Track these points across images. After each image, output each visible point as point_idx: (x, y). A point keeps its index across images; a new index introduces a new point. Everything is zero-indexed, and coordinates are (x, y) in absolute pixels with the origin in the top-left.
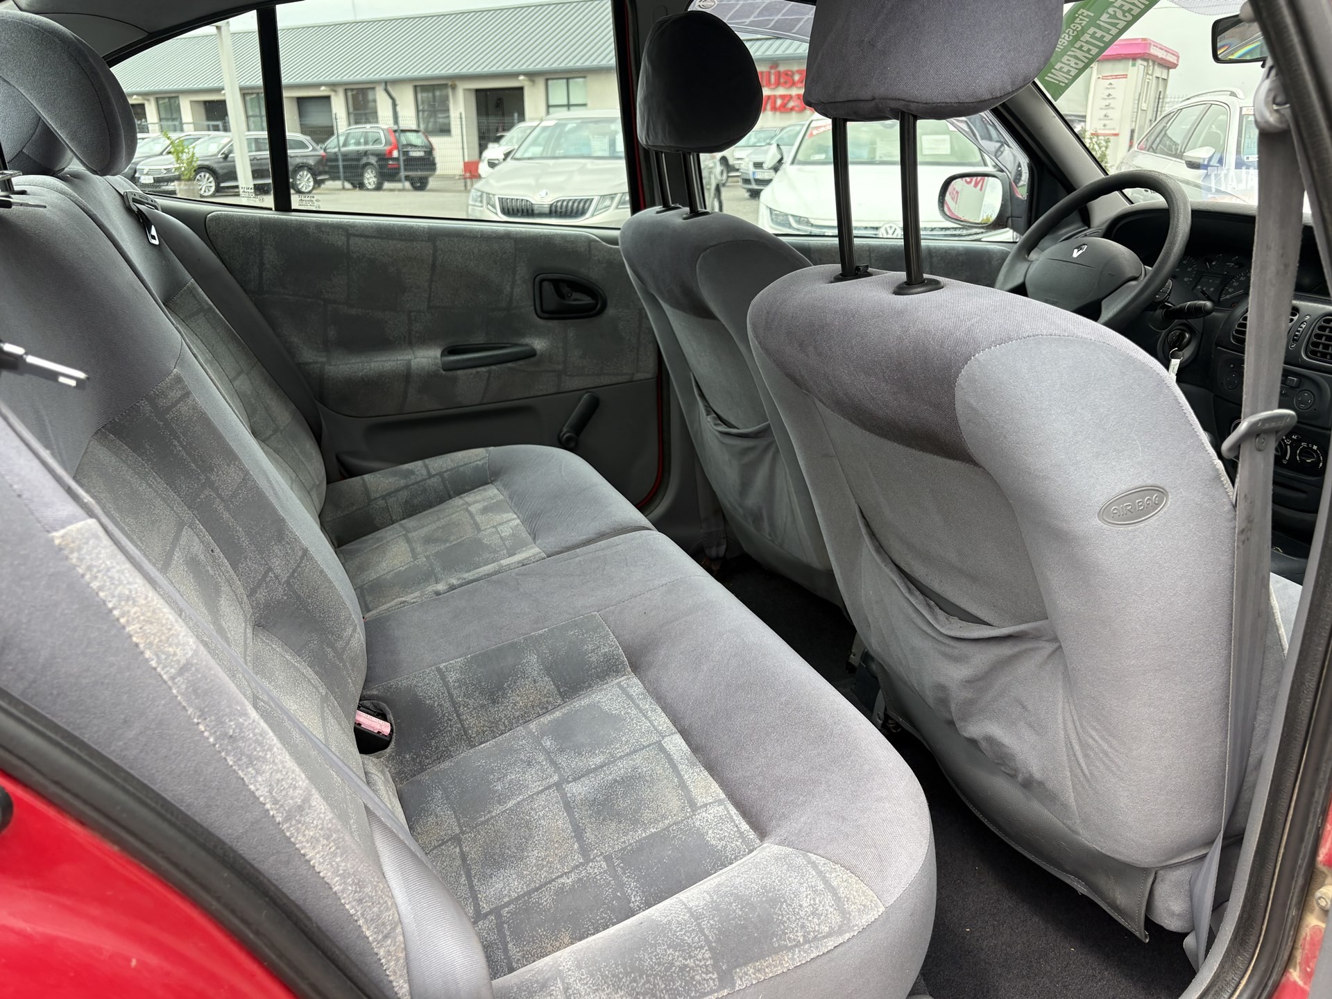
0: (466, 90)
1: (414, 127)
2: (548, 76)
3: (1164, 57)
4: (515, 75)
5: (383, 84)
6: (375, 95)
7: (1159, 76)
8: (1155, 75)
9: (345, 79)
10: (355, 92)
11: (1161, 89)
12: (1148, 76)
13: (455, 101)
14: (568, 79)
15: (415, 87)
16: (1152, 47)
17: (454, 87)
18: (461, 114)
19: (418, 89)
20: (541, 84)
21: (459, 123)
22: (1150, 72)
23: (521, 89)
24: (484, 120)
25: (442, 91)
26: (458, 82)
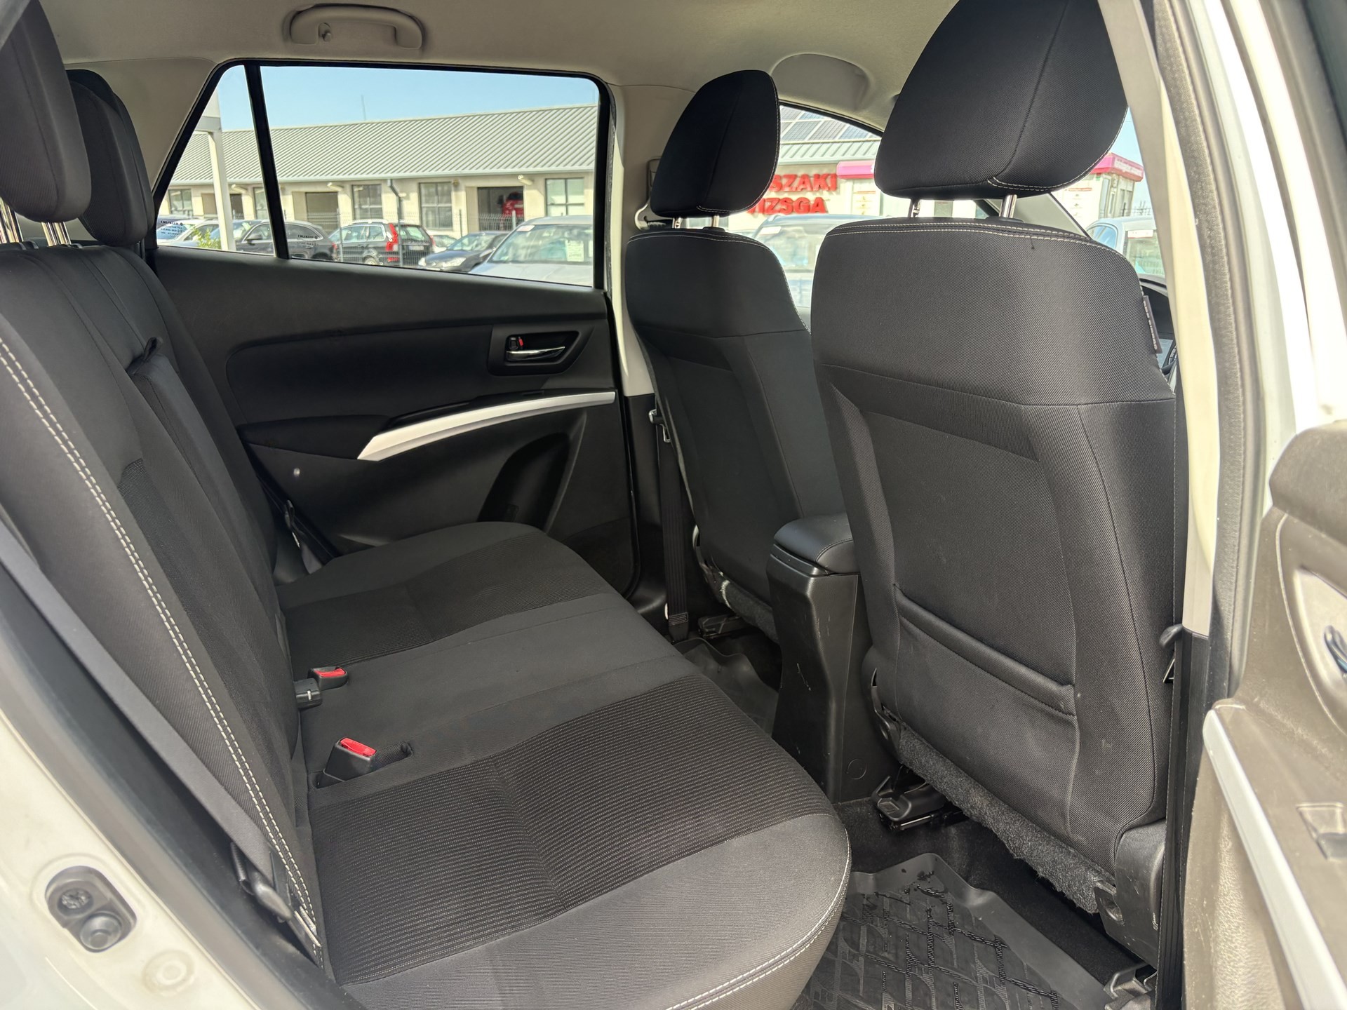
0: (467, 188)
1: (418, 223)
2: (547, 177)
3: (1128, 171)
4: (515, 175)
5: (389, 182)
6: (381, 190)
7: (1124, 188)
8: (1119, 190)
9: (353, 177)
10: (361, 189)
11: (1126, 201)
12: (1112, 189)
13: (457, 198)
14: (566, 179)
15: (420, 184)
16: (1116, 161)
17: (456, 186)
18: (460, 211)
19: (422, 186)
20: (541, 182)
21: (459, 219)
22: (1115, 185)
23: (521, 188)
24: (486, 216)
25: (446, 188)
26: (460, 181)
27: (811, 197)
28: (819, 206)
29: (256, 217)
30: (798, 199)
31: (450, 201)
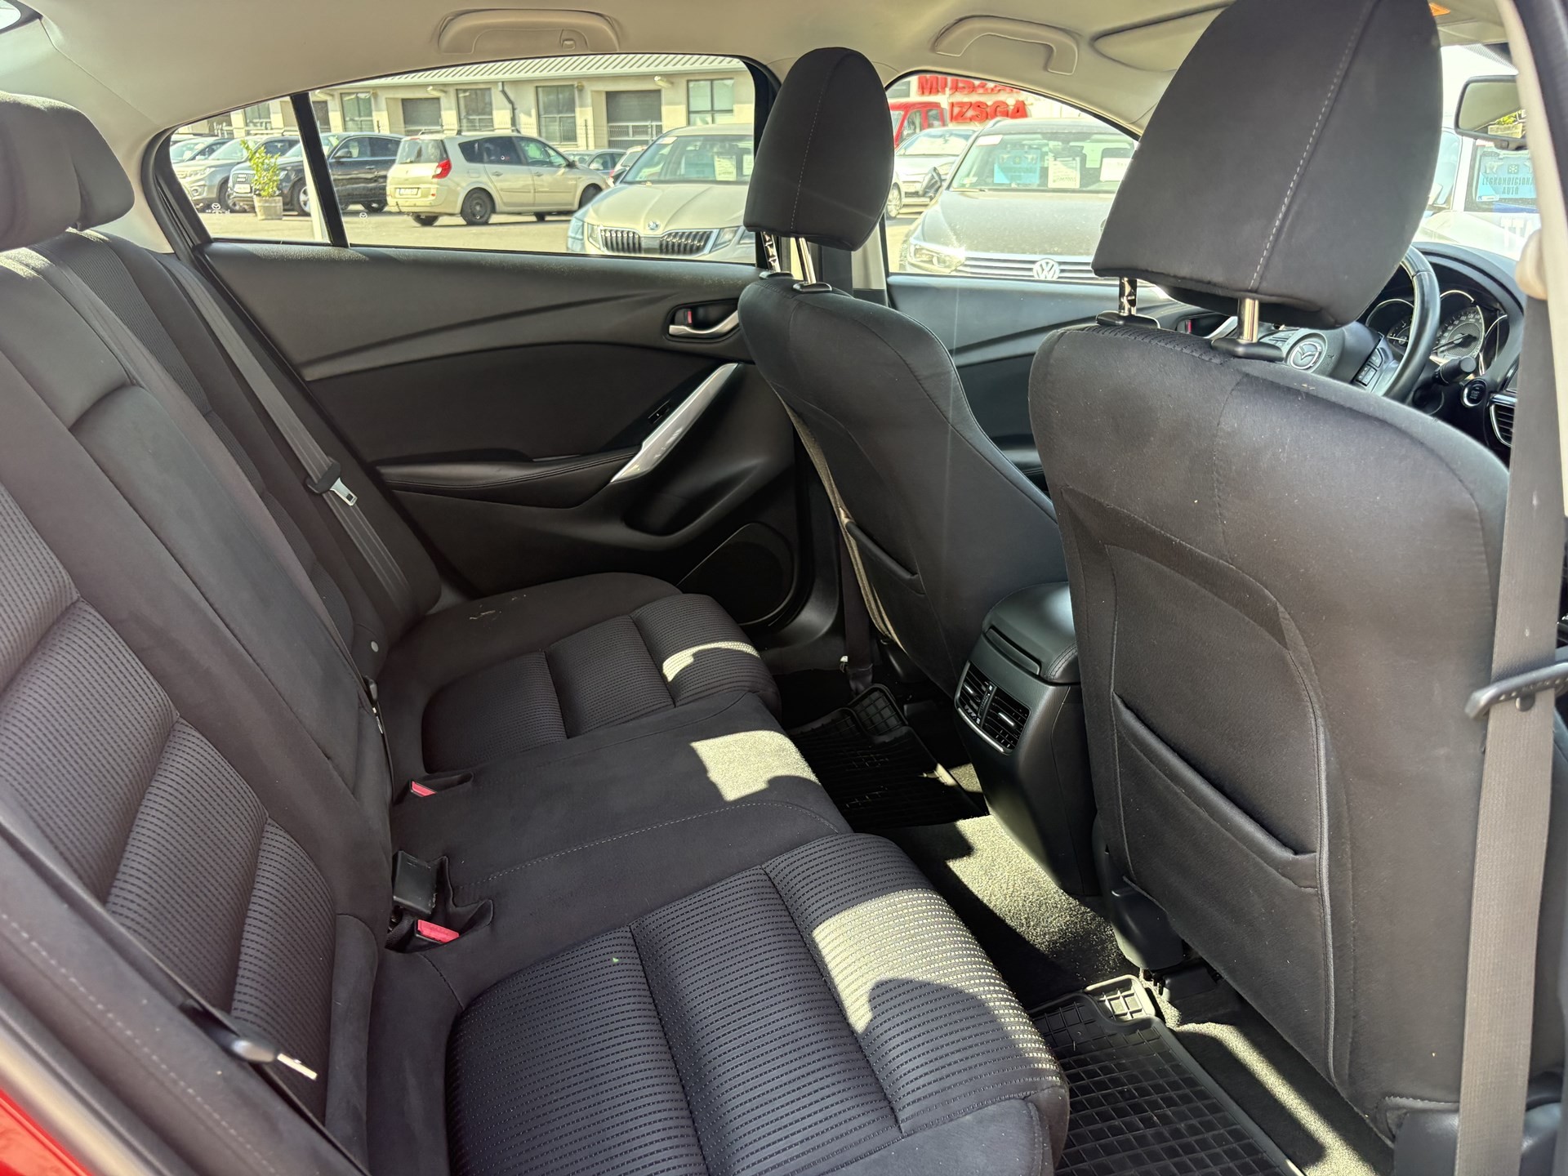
0: (592, 91)
2: (690, 77)
4: (650, 76)
5: (500, 84)
6: (491, 97)
9: (457, 79)
10: (467, 94)
13: (582, 106)
14: (712, 81)
15: (537, 88)
17: (581, 89)
18: (586, 121)
19: (540, 89)
20: (681, 86)
21: (584, 131)
23: (658, 92)
25: (567, 94)
26: (585, 83)
27: (1011, 100)
28: (1020, 111)
29: (345, 129)
30: (995, 103)
31: (574, 111)
